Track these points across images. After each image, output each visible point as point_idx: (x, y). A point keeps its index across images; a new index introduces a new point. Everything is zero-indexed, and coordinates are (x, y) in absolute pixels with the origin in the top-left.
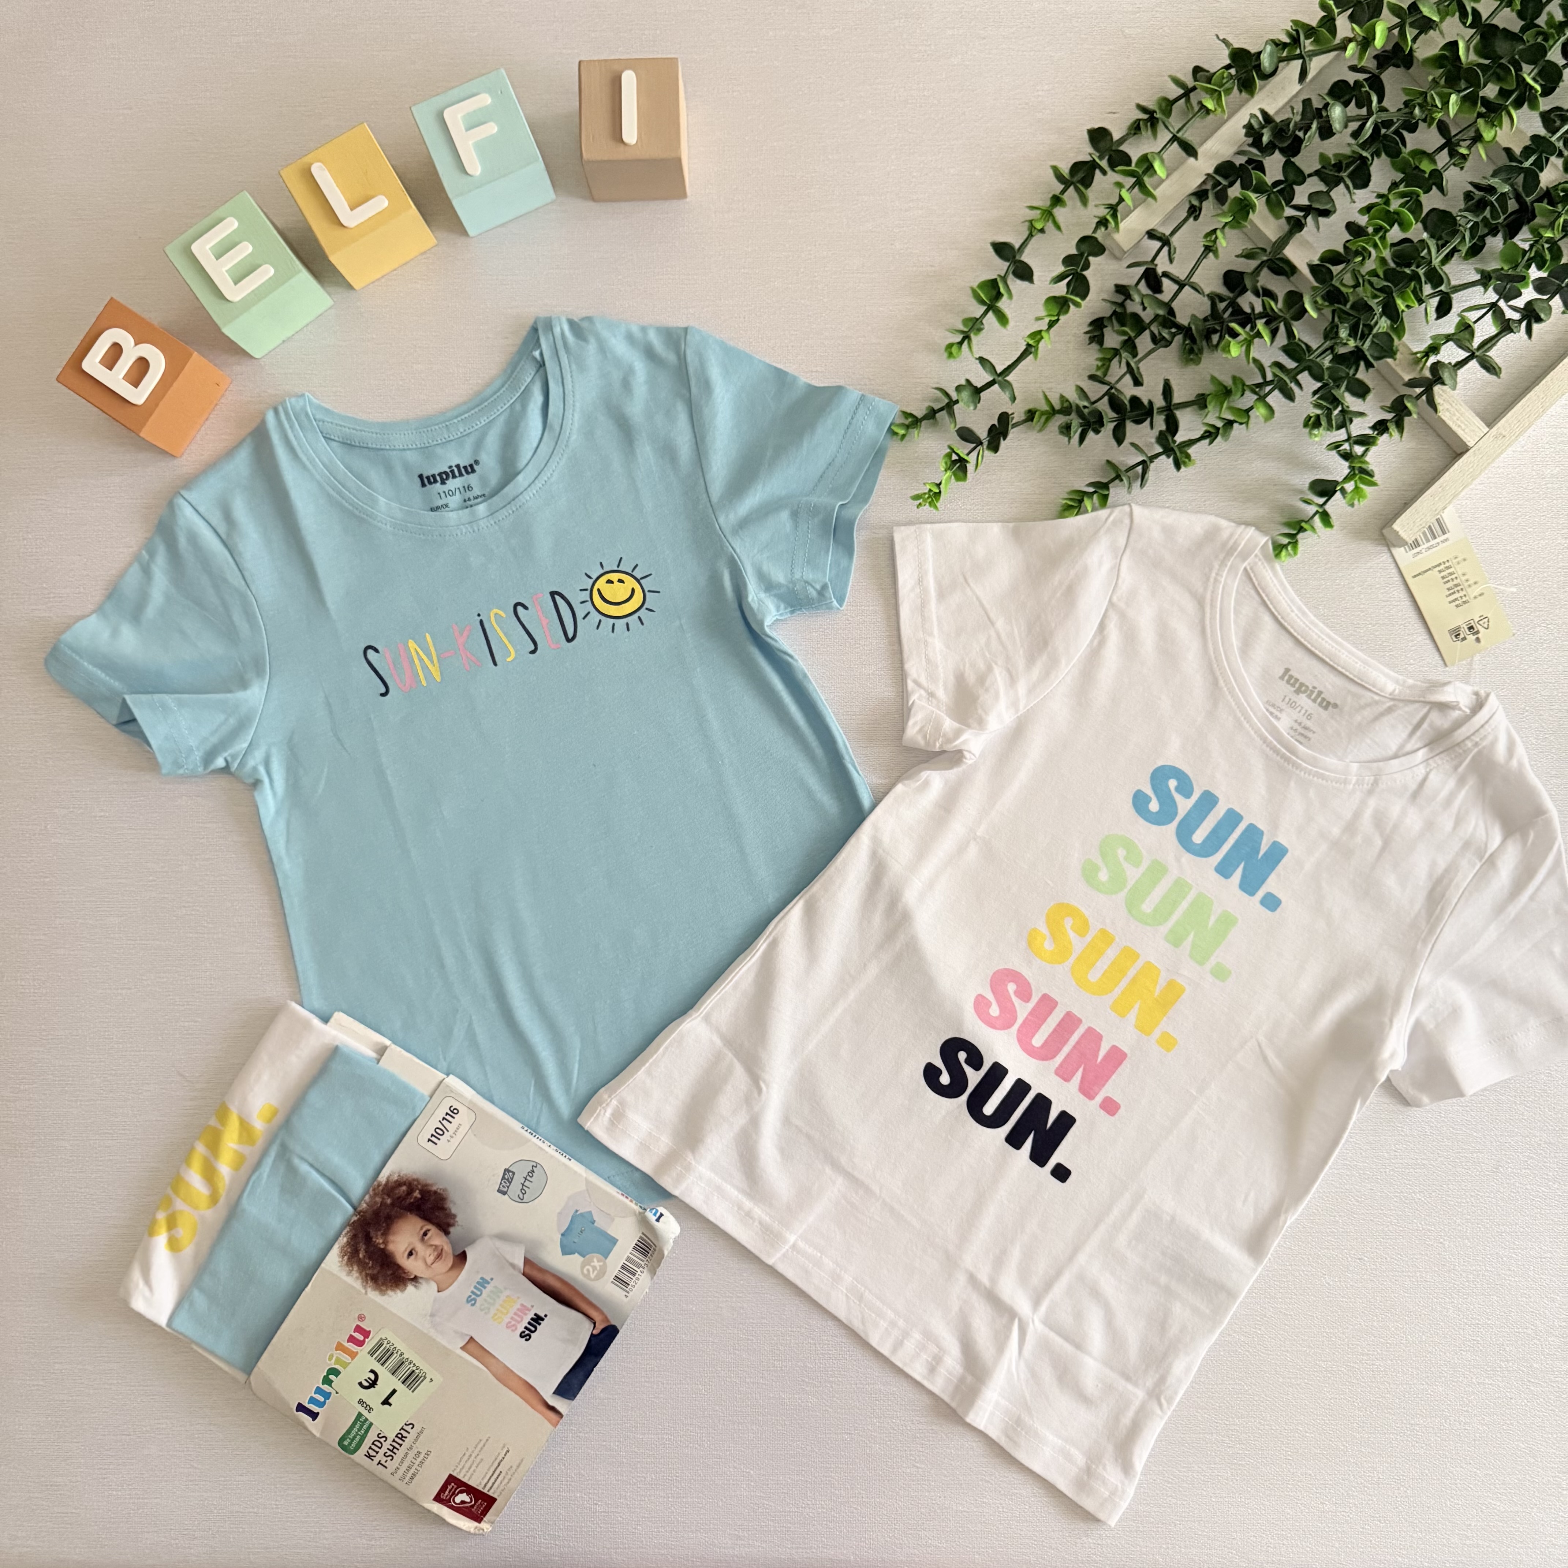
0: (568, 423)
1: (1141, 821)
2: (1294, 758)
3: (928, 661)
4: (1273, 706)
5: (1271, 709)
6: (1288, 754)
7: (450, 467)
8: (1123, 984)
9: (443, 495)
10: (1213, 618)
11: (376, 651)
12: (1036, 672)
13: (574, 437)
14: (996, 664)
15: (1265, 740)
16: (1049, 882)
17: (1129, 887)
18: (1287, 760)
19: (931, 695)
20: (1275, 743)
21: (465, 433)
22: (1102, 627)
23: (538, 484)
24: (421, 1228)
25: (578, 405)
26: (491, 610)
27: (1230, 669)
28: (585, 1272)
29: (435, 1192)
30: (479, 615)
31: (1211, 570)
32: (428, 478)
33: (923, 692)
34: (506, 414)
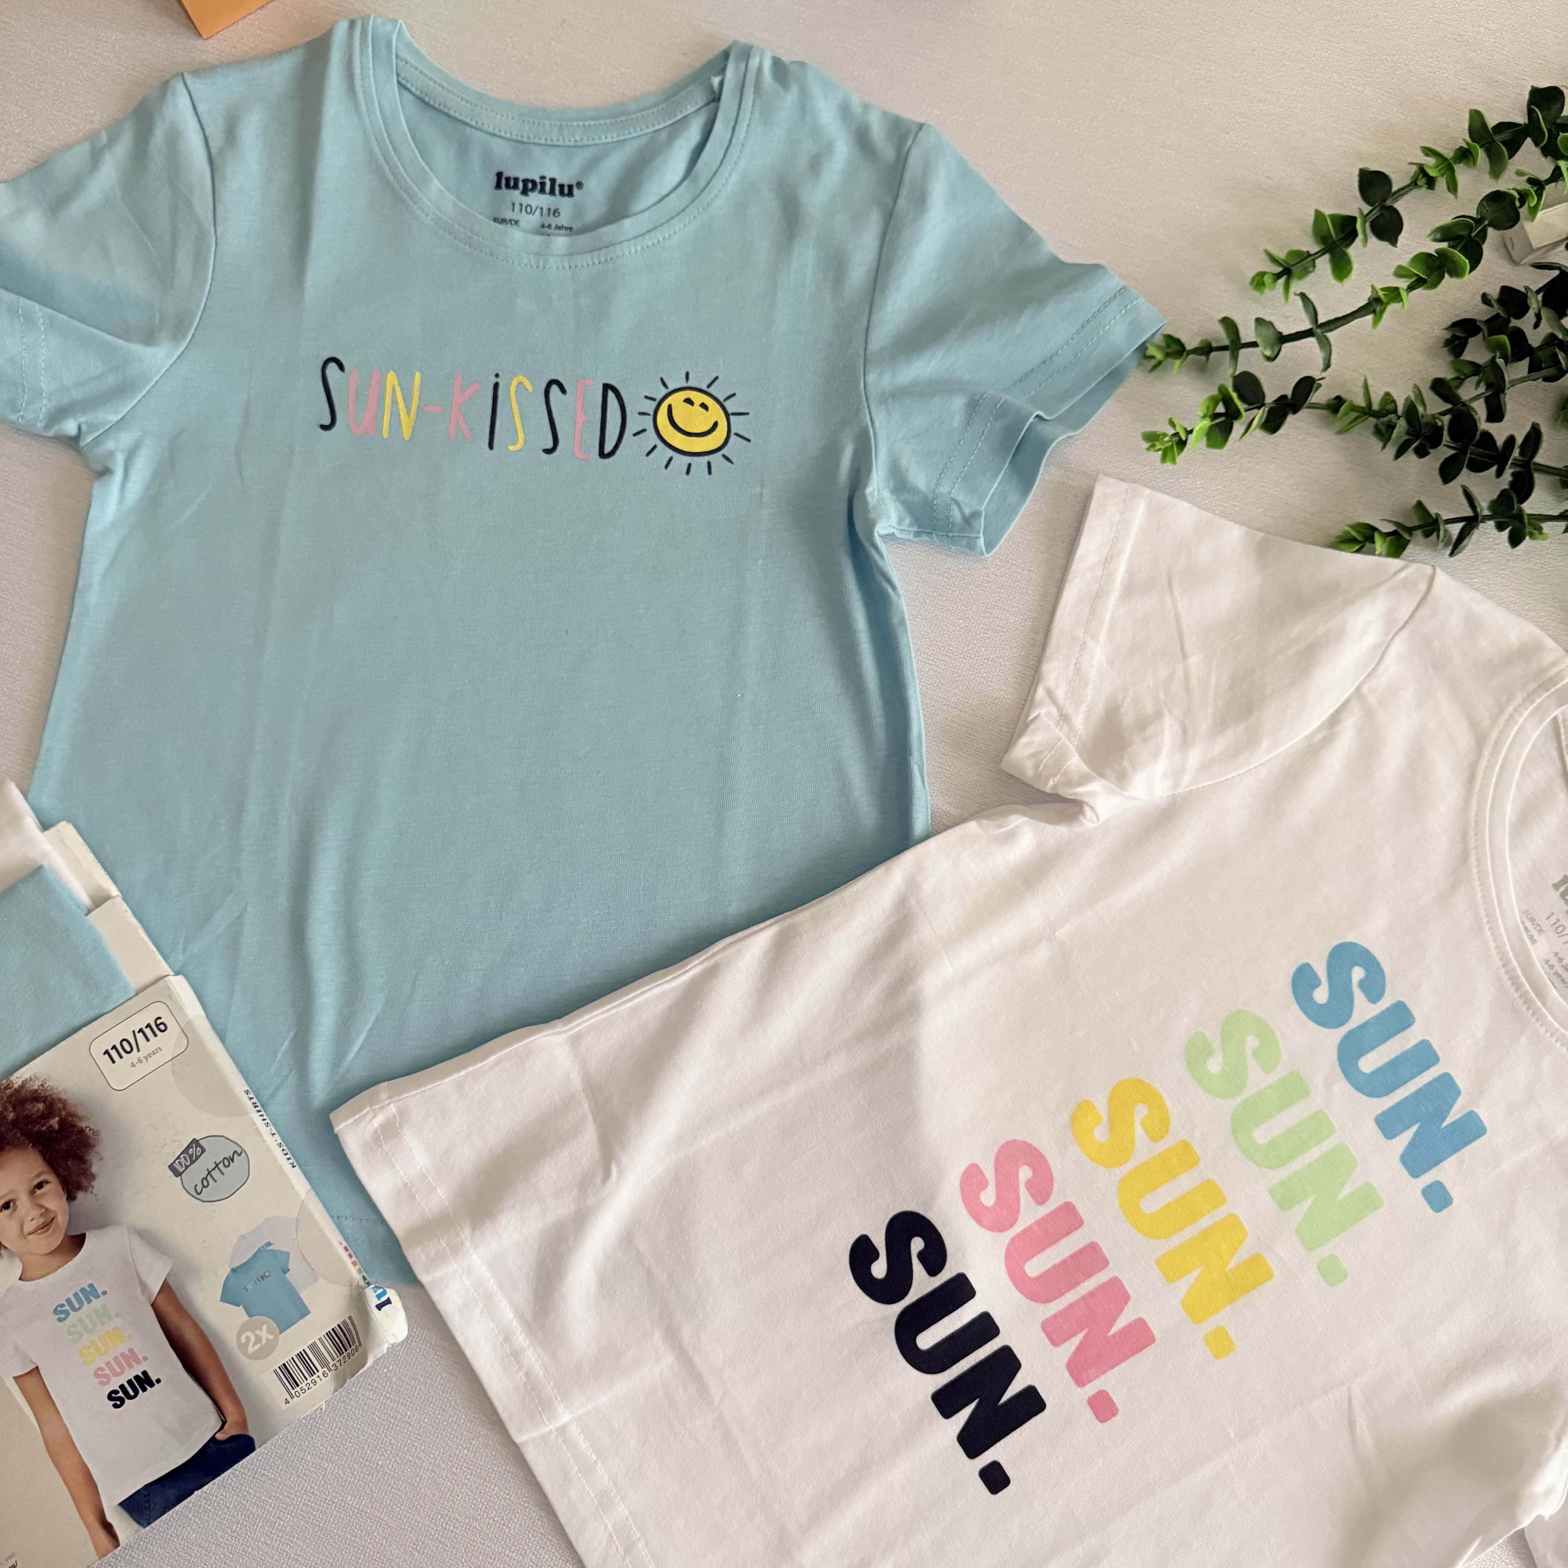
0: (717, 183)
1: (1296, 1009)
2: (1539, 1004)
3: (1078, 671)
4: (1532, 920)
5: (1528, 924)
6: (1533, 995)
7: (543, 177)
8: (1190, 1232)
9: (517, 207)
10: (1489, 767)
11: (341, 367)
12: (1221, 744)
13: (719, 202)
14: (1170, 711)
15: (1506, 963)
16: (1134, 1044)
17: (1244, 1097)
18: (1528, 1002)
19: (1064, 718)
20: (1519, 972)
21: (579, 144)
22: (1335, 719)
23: (649, 241)
24: (38, 1176)
25: (742, 164)
26: (515, 375)
27: (1491, 844)
28: (243, 1340)
29: (81, 1131)
30: (497, 375)
31: (1509, 701)
32: (508, 179)
33: (1054, 711)
34: (644, 140)
